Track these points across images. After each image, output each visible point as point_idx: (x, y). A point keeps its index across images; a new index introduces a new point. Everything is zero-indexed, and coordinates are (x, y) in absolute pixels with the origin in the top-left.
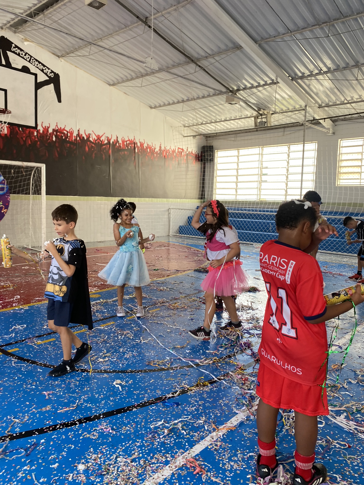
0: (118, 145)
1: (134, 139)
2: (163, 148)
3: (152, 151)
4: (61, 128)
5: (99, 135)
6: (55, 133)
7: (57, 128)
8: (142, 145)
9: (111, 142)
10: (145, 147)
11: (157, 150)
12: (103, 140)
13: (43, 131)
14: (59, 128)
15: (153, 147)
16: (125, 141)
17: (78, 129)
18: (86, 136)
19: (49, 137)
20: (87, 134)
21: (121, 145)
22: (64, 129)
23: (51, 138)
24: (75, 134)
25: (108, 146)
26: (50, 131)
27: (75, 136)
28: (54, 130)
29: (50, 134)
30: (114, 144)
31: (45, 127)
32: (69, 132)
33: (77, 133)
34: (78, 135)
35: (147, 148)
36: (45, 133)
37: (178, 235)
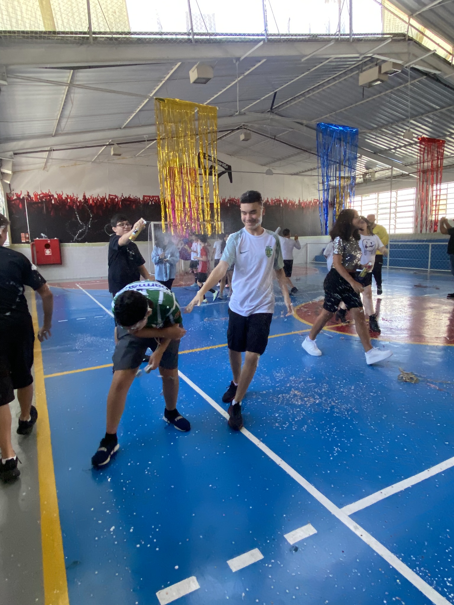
1: (280, 198)
2: (301, 201)
3: (293, 205)
4: (232, 198)
6: (229, 202)
7: (230, 199)
8: (285, 201)
10: (287, 203)
11: (297, 203)
13: (222, 202)
15: (294, 202)
19: (226, 205)
22: (234, 199)
26: (226, 201)
28: (228, 200)
29: (226, 203)
35: (289, 203)
37: (314, 262)
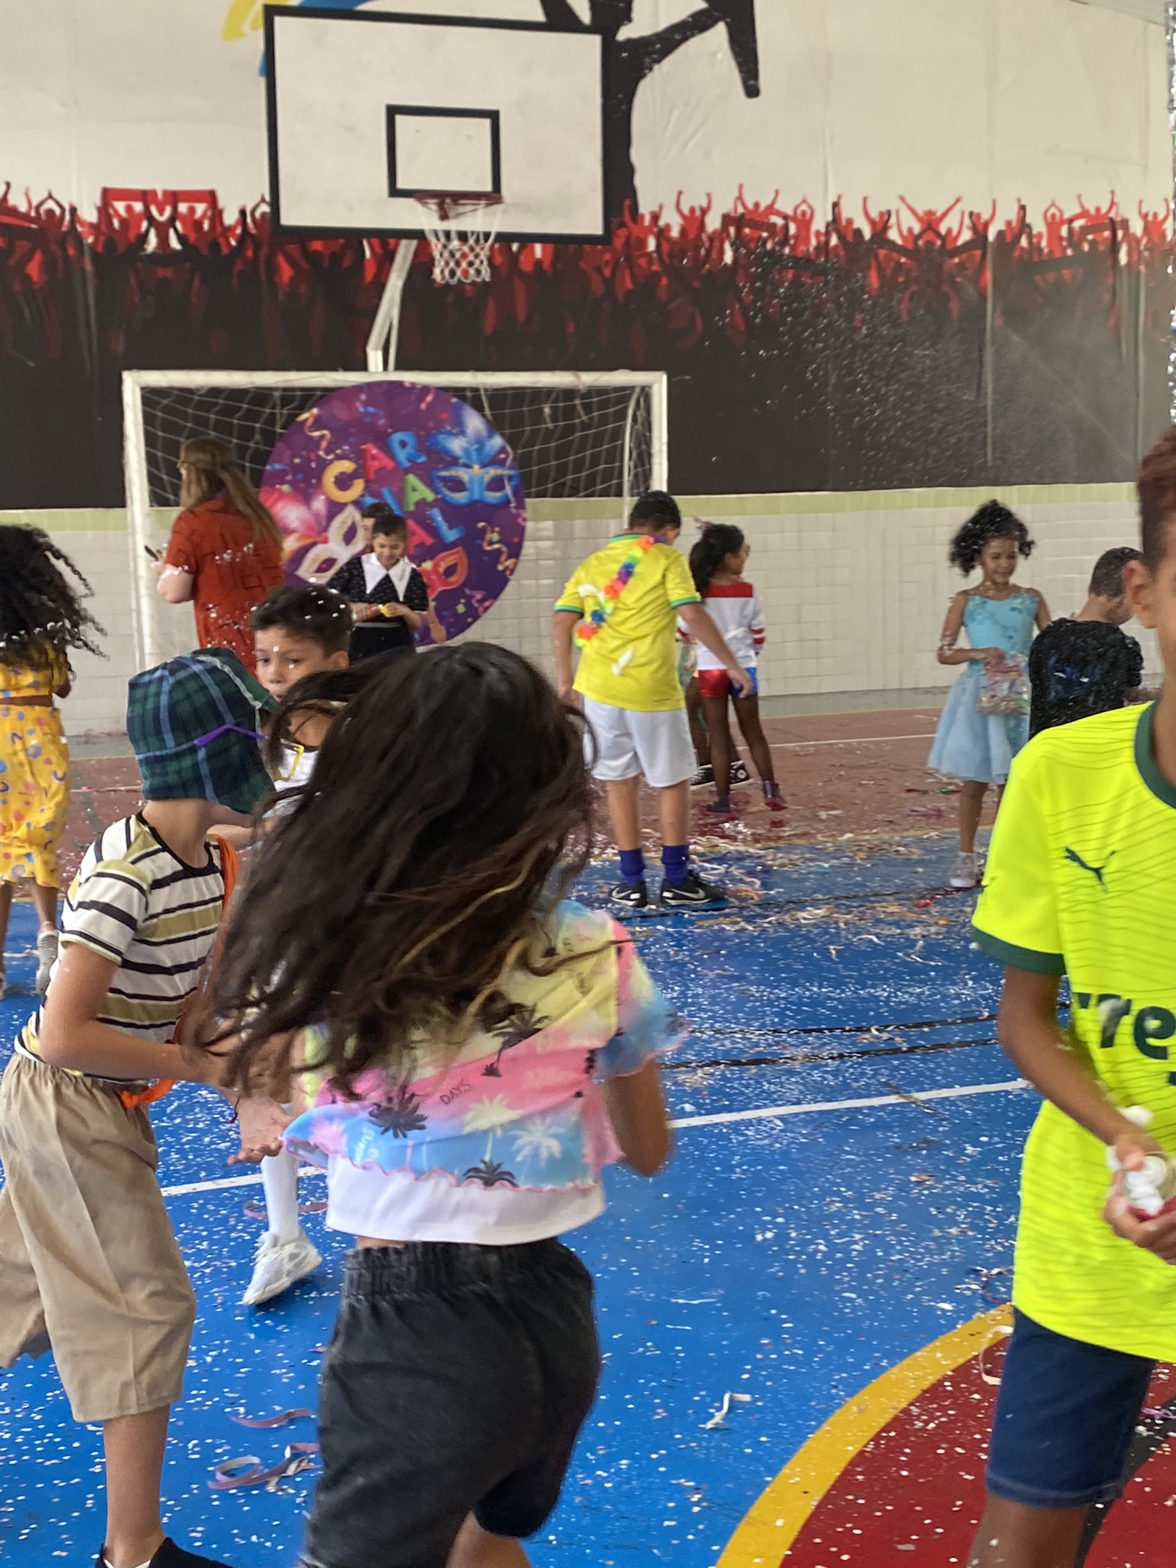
0: (1024, 242)
1: (1113, 203)
4: (757, 205)
5: (930, 213)
6: (732, 230)
7: (741, 210)
8: (1153, 226)
9: (991, 236)
12: (949, 231)
13: (683, 231)
14: (750, 205)
16: (1062, 222)
17: (832, 199)
18: (872, 222)
19: (709, 251)
20: (874, 214)
21: (1044, 243)
22: (771, 209)
23: (714, 255)
24: (819, 225)
25: (978, 253)
26: (713, 223)
27: (818, 233)
28: (727, 219)
29: (711, 239)
30: (1009, 239)
31: (692, 210)
32: (794, 219)
33: (830, 218)
34: (835, 224)
36: (692, 235)
